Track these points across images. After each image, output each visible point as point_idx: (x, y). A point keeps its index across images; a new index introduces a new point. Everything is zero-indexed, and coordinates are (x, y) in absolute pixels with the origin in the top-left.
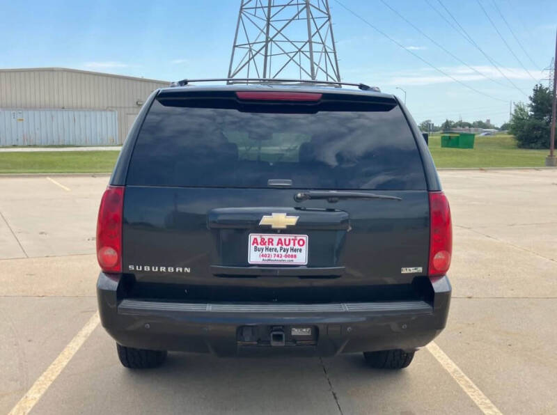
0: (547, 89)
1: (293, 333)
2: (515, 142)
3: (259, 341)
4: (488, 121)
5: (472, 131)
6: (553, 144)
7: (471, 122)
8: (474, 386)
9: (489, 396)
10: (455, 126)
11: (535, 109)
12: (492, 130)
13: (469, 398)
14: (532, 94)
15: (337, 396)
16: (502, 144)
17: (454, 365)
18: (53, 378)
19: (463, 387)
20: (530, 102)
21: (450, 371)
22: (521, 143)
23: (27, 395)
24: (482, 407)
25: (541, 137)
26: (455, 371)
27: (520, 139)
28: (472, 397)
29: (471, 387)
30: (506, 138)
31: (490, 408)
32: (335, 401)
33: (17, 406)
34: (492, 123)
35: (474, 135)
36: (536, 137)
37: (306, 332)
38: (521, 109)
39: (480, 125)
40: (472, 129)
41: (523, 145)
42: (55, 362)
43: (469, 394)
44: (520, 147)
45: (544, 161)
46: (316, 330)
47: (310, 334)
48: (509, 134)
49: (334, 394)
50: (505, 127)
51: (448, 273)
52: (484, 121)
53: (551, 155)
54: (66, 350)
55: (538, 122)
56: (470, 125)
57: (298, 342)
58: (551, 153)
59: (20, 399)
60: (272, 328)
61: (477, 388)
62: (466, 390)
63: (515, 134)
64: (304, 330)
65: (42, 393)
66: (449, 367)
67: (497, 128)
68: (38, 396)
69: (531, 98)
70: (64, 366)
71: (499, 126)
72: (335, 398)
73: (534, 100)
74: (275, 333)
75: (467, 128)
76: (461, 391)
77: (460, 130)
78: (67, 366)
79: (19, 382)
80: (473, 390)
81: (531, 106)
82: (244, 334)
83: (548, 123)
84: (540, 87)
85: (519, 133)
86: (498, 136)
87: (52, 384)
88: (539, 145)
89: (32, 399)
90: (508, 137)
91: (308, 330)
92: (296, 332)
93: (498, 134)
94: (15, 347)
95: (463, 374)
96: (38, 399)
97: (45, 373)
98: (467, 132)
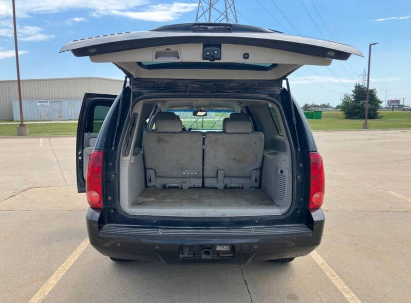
0: (362, 86)
1: (217, 249)
2: (344, 116)
3: (194, 254)
4: (329, 104)
5: (320, 109)
6: (366, 116)
7: (319, 105)
8: (336, 276)
9: (347, 283)
10: (310, 107)
11: (356, 97)
12: (331, 109)
13: (333, 284)
14: (354, 89)
15: (247, 282)
16: (337, 117)
17: (322, 259)
18: (68, 268)
19: (329, 276)
20: (352, 93)
21: (319, 263)
22: (347, 116)
23: (48, 281)
24: (343, 292)
25: (359, 113)
26: (323, 264)
27: (347, 113)
28: (335, 284)
29: (334, 276)
30: (338, 114)
31: (348, 293)
32: (245, 286)
33: (40, 290)
34: (330, 105)
35: (321, 112)
36: (356, 113)
37: (226, 248)
38: (348, 97)
39: (324, 106)
40: (320, 108)
41: (349, 117)
42: (71, 256)
43: (333, 281)
44: (348, 118)
45: (361, 126)
46: (233, 247)
47: (229, 249)
48: (341, 111)
49: (245, 281)
50: (338, 107)
51: (322, 207)
52: (326, 104)
53: (366, 123)
54: (79, 247)
55: (356, 104)
56: (318, 107)
57: (221, 255)
58: (366, 121)
59: (43, 284)
60: (202, 247)
61: (338, 277)
62: (331, 278)
63: (344, 111)
64: (225, 247)
65: (58, 280)
66: (318, 261)
67: (333, 108)
68: (55, 282)
69: (353, 91)
70: (76, 259)
71: (335, 107)
72: (246, 284)
73: (355, 92)
74: (205, 250)
75: (317, 108)
76: (327, 279)
77: (313, 109)
78: (77, 259)
79: (45, 272)
80: (335, 278)
81: (353, 95)
82: (184, 250)
83: (363, 105)
84: (359, 85)
85: (347, 111)
86: (333, 112)
87: (66, 273)
88: (358, 117)
89: (51, 285)
90: (340, 113)
91: (227, 247)
92: (219, 248)
93: (333, 111)
94: (48, 245)
95: (328, 266)
96: (55, 285)
97: (63, 265)
98: (317, 110)
